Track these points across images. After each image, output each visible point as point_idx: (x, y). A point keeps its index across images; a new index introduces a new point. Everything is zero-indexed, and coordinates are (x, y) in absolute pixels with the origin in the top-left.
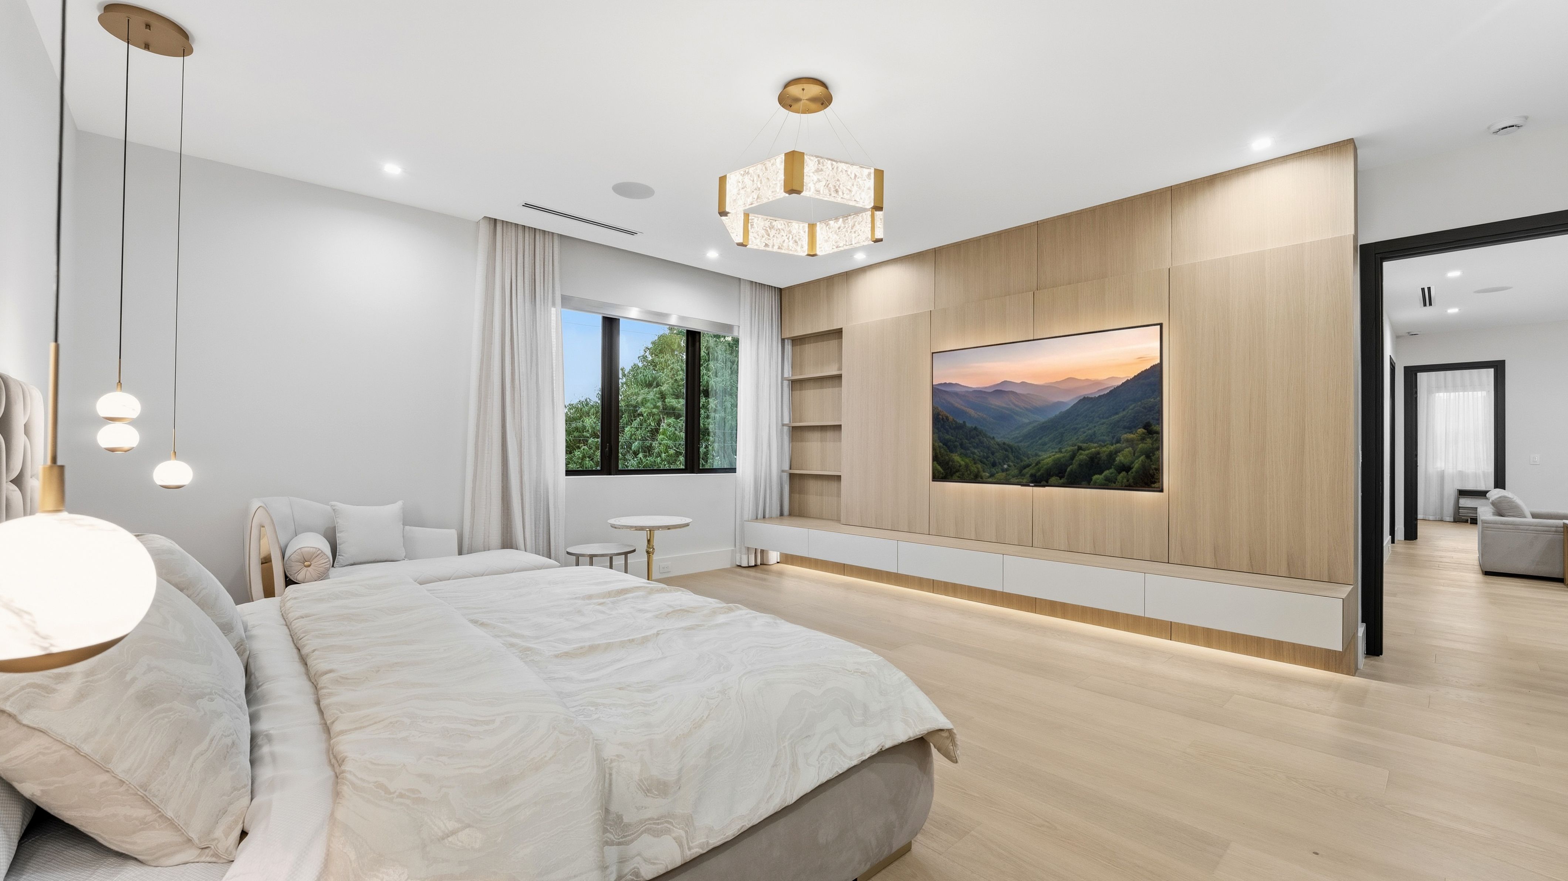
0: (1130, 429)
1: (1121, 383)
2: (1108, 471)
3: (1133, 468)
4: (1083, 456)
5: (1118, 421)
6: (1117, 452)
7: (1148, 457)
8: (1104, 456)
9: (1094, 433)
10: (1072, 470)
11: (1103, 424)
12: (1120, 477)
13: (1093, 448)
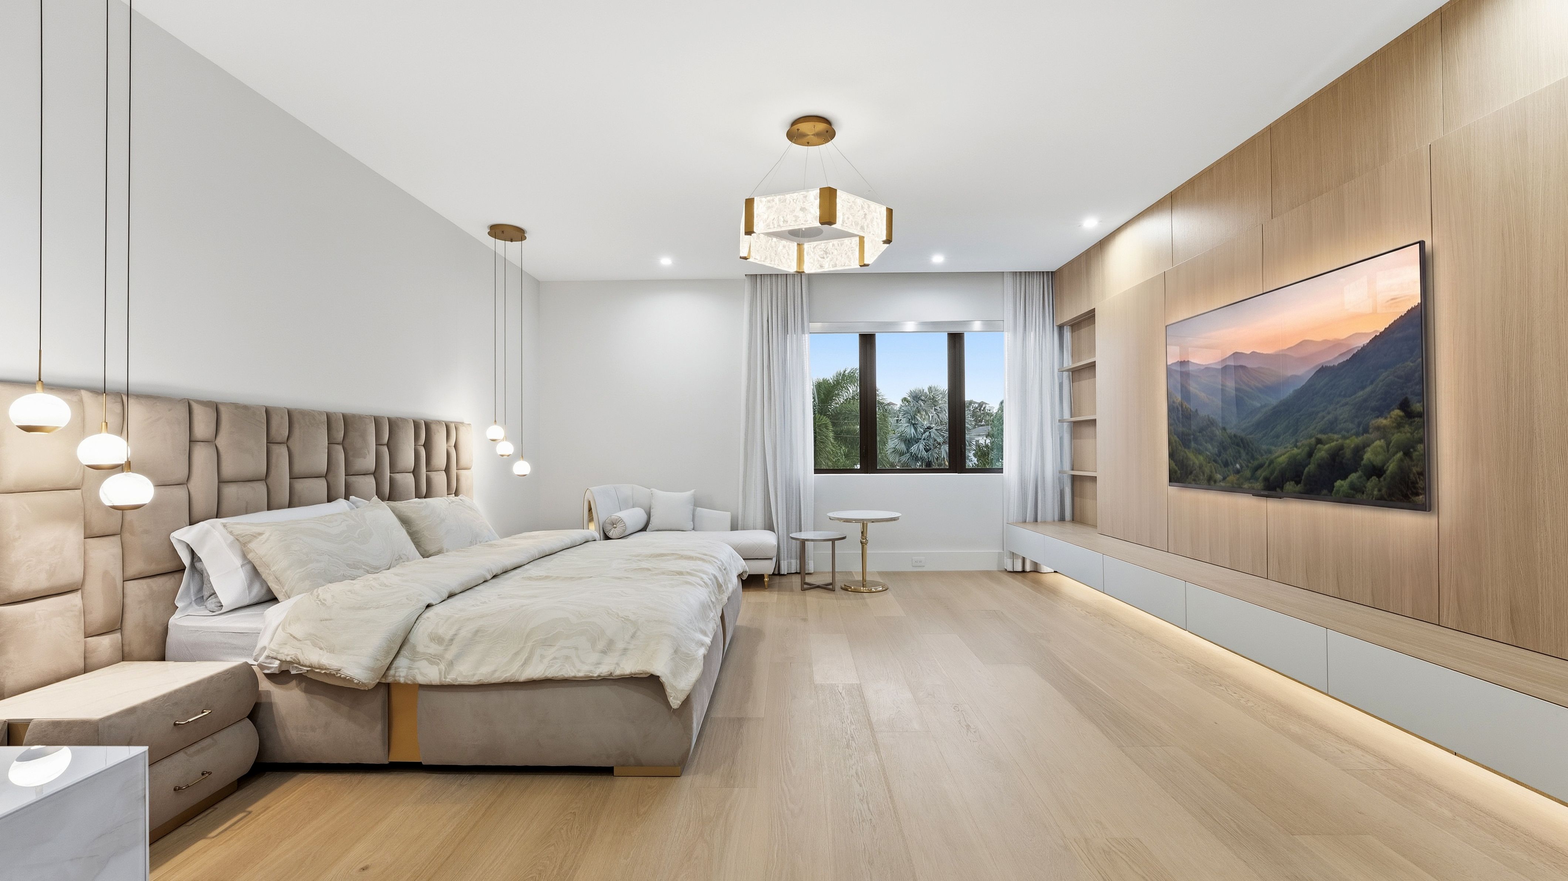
0: (1381, 412)
1: (1369, 341)
2: (1354, 474)
3: (1387, 470)
4: (1322, 453)
5: (1365, 400)
6: (1366, 445)
7: (1407, 454)
8: (1348, 453)
9: (1336, 419)
10: (1309, 472)
11: (1346, 404)
12: (1369, 485)
13: (1335, 441)
